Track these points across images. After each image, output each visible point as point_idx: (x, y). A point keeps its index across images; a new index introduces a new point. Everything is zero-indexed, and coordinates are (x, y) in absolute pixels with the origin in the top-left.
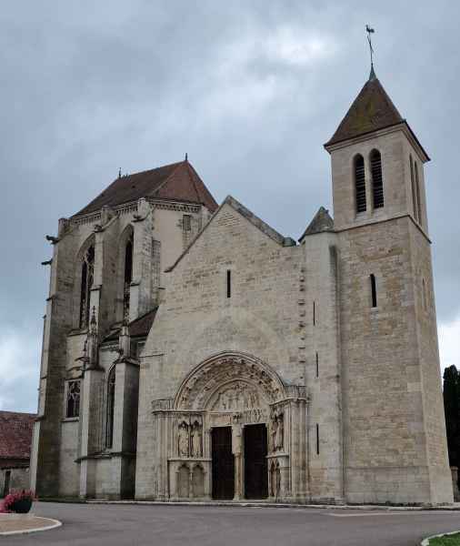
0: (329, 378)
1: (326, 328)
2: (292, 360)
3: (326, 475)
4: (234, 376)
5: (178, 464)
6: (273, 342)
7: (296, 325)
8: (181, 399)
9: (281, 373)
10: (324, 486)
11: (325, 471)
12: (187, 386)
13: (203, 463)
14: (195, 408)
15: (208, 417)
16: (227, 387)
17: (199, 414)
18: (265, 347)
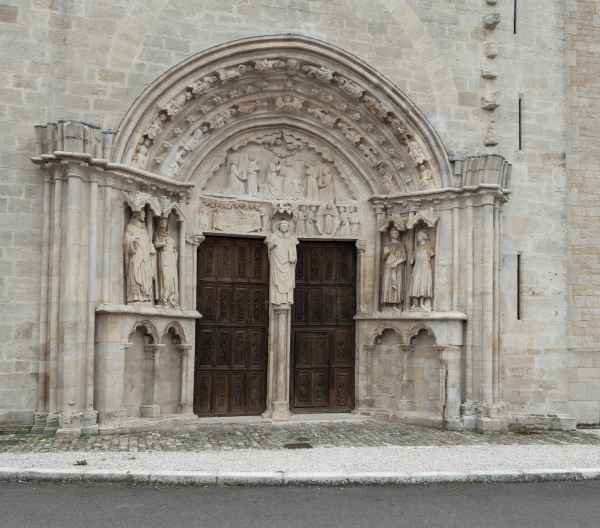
0: (547, 157)
1: (543, 46)
2: (464, 99)
3: (536, 366)
4: (286, 112)
5: (130, 325)
6: (419, 45)
7: (477, 22)
8: (138, 138)
9: (439, 123)
10: (534, 388)
11: (537, 358)
12: (163, 104)
13: (183, 324)
14: (168, 173)
15: (195, 203)
16: (253, 137)
17: (176, 193)
18: (398, 55)
